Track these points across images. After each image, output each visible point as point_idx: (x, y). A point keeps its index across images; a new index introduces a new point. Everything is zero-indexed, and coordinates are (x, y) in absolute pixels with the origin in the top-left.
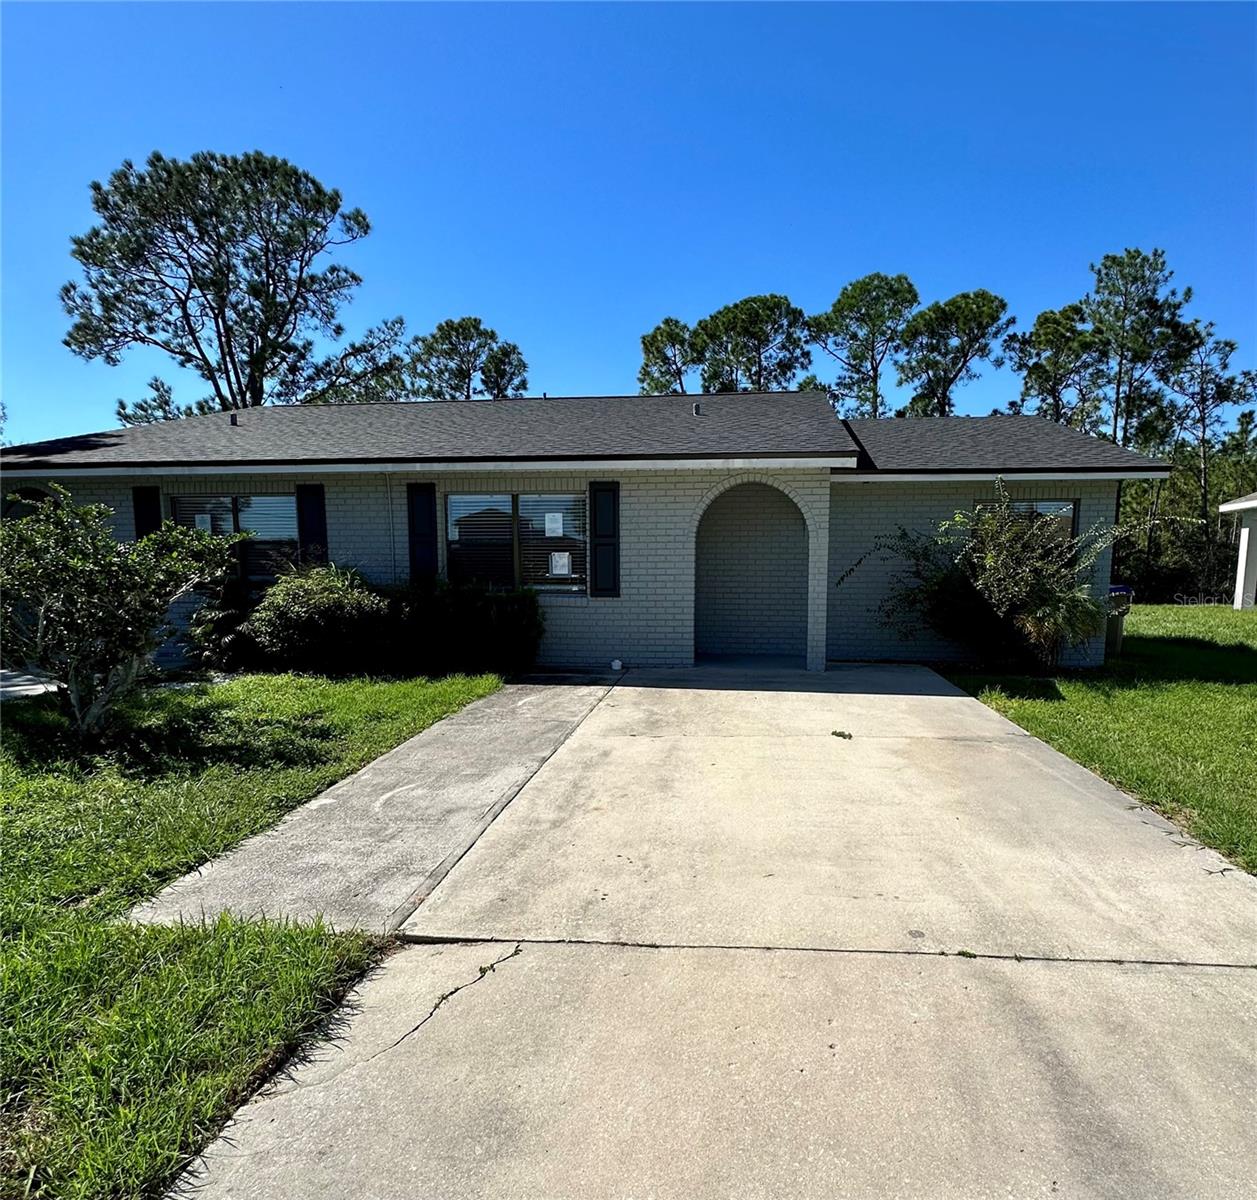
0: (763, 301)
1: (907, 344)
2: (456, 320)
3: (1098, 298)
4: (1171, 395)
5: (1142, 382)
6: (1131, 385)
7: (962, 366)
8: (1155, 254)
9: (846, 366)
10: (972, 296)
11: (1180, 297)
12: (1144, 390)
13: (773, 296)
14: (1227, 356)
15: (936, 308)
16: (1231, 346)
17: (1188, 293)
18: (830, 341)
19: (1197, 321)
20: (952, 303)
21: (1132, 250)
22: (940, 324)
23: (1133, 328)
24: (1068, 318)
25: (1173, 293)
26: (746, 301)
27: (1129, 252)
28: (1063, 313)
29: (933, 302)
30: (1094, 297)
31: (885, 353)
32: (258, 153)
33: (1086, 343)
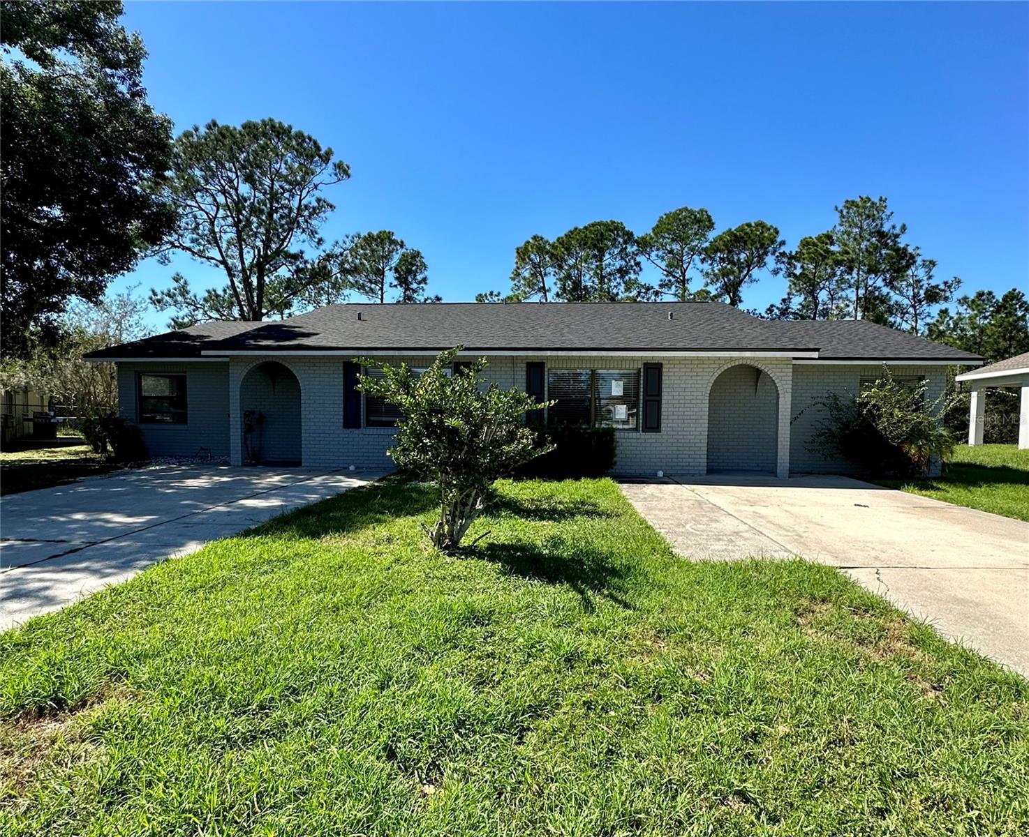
0: (606, 225)
1: (711, 258)
2: (375, 233)
3: (842, 229)
4: (895, 297)
5: (875, 287)
6: (866, 289)
7: (747, 274)
8: (881, 200)
9: (665, 273)
10: (753, 225)
11: (897, 231)
12: (877, 293)
13: (613, 222)
14: (931, 270)
15: (730, 233)
16: (933, 263)
17: (904, 228)
18: (653, 254)
19: (908, 245)
20: (741, 229)
21: (864, 197)
22: (733, 245)
23: (867, 250)
24: (823, 243)
25: (894, 227)
26: (593, 225)
27: (862, 199)
28: (819, 238)
29: (727, 229)
30: (838, 228)
31: (690, 263)
32: (271, 120)
33: (838, 260)
